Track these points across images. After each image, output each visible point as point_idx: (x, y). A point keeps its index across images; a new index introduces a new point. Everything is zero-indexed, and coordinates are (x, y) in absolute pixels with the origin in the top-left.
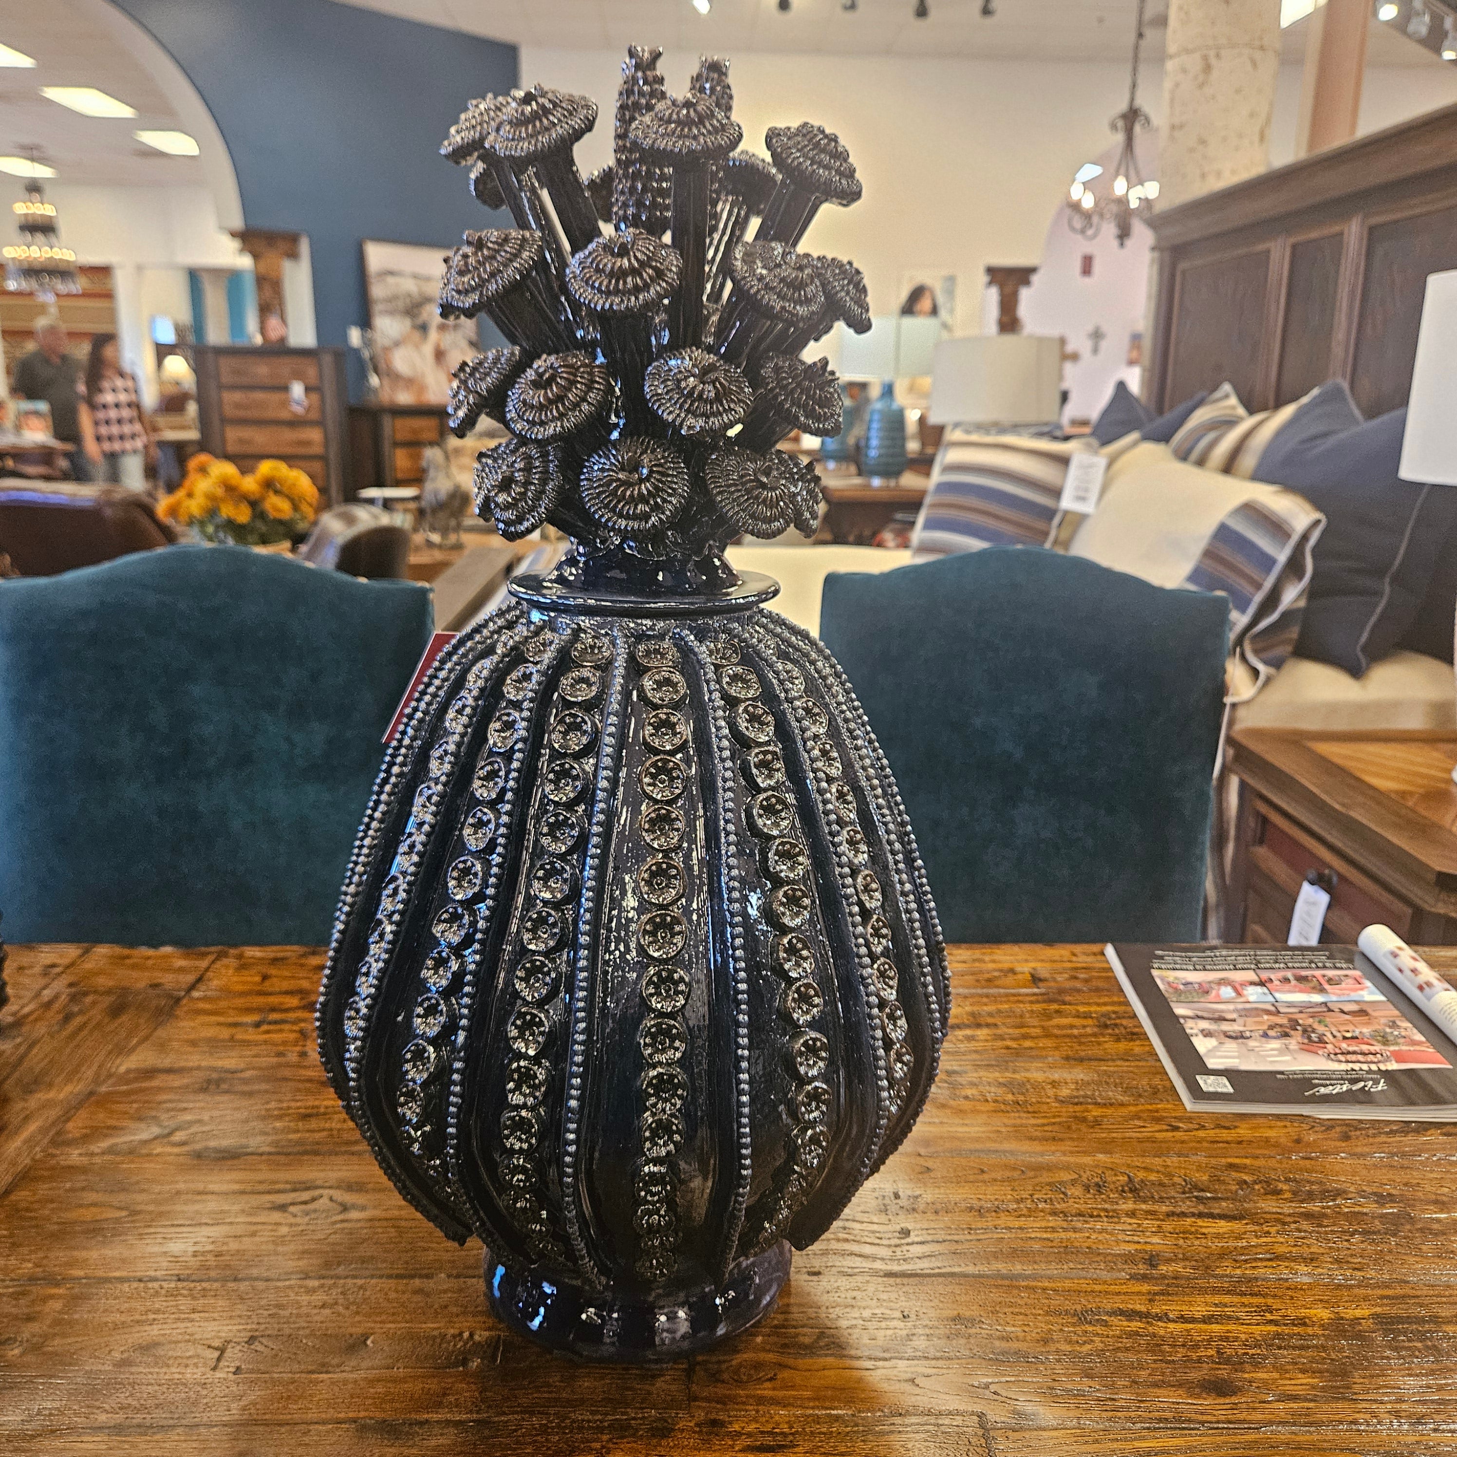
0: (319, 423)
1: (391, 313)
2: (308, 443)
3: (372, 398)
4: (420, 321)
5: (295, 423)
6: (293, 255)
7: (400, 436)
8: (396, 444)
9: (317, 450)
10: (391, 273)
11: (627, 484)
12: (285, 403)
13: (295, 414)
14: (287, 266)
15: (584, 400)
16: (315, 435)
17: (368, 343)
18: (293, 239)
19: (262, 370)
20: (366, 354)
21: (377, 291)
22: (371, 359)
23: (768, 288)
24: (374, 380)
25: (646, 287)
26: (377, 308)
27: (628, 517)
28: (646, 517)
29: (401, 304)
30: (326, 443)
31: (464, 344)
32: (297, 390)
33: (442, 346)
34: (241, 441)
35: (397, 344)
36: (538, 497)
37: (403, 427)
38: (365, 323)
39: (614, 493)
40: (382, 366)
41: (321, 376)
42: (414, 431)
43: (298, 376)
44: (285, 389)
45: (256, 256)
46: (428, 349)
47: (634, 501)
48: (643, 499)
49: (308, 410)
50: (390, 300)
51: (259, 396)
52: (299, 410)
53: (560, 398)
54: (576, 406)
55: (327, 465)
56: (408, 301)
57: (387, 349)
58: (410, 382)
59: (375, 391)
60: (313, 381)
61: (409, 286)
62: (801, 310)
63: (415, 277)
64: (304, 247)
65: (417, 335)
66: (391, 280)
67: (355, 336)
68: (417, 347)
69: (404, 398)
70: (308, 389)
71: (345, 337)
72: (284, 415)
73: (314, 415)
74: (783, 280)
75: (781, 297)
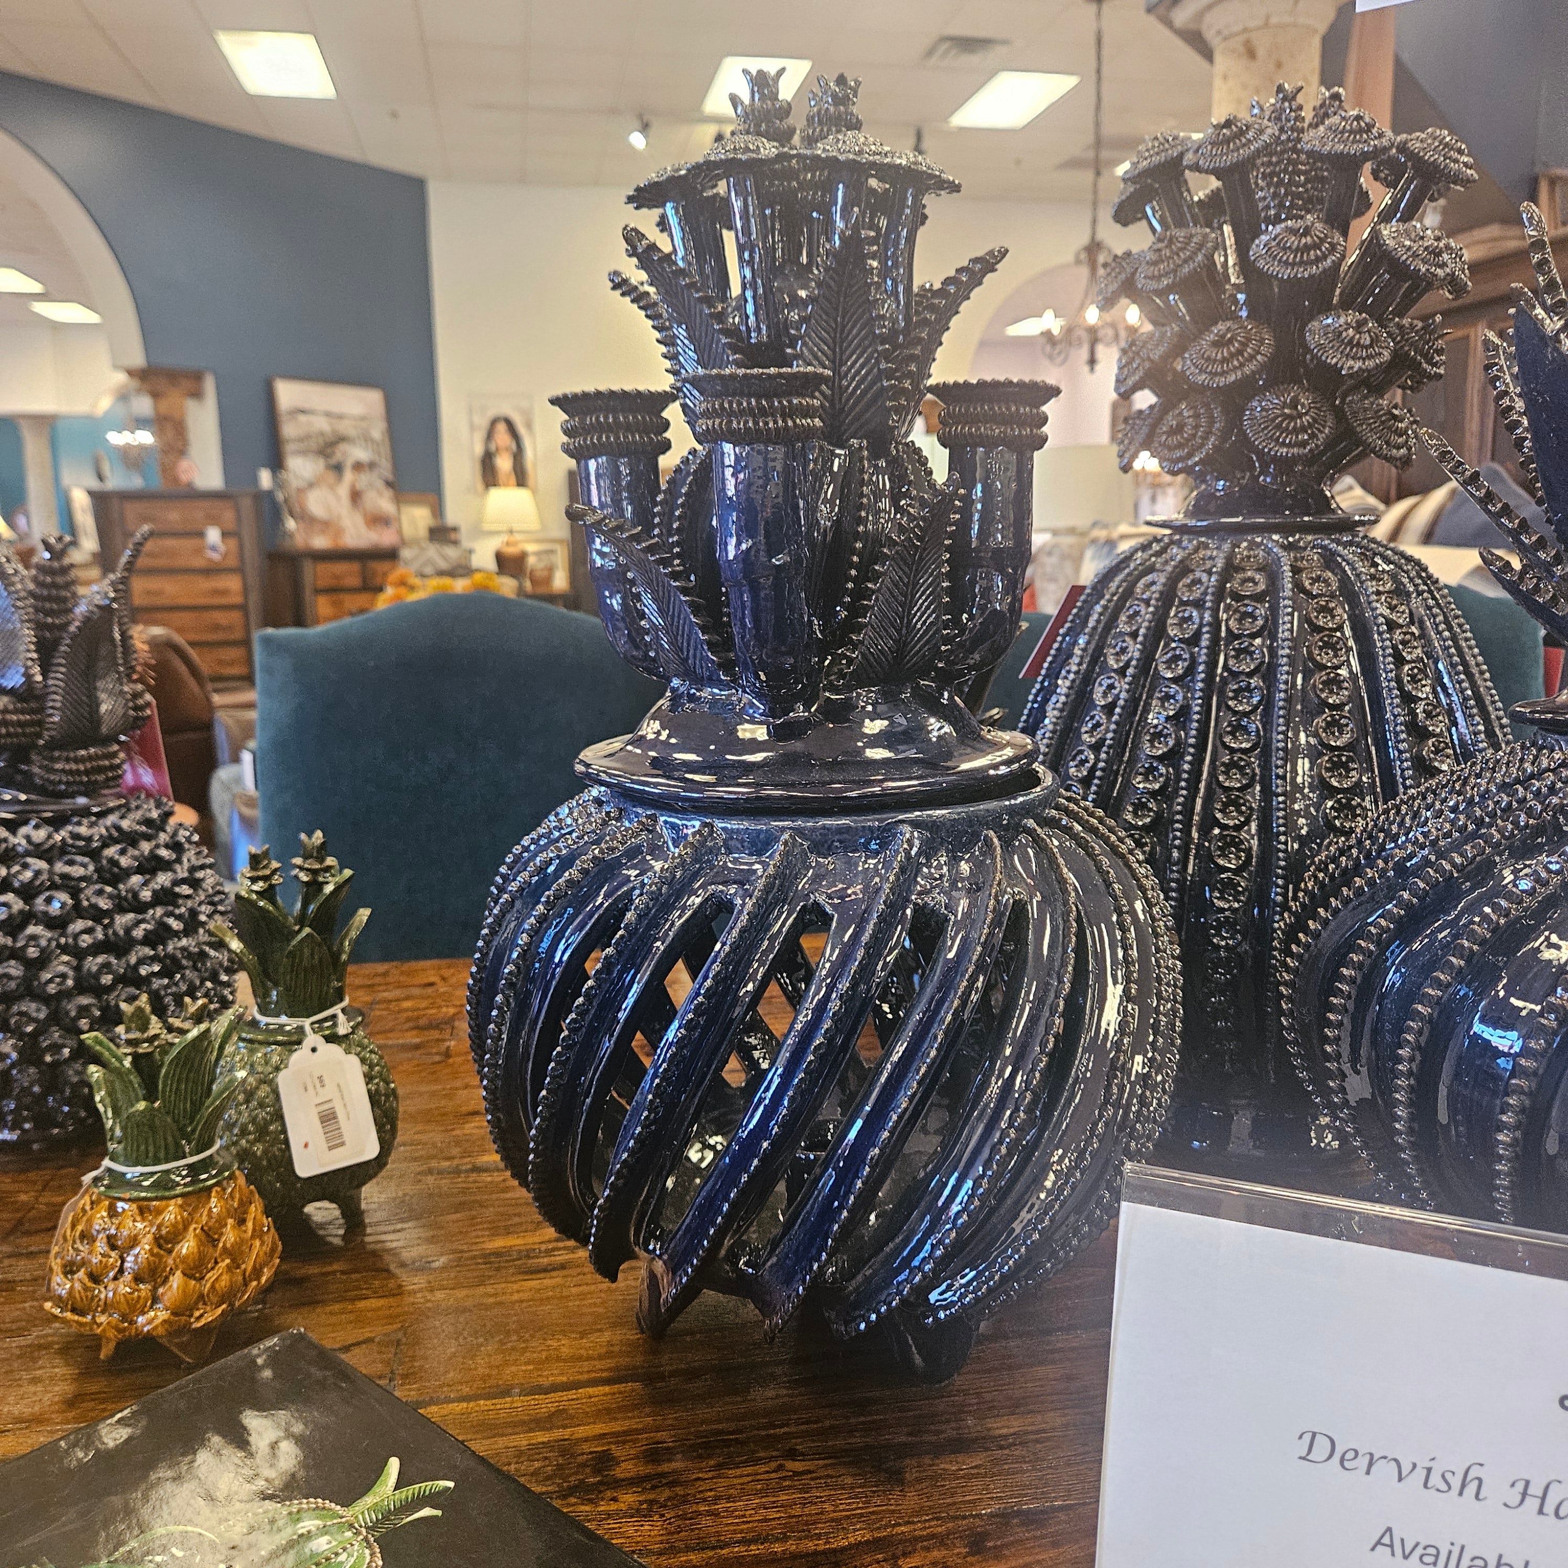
0: (239, 570)
1: (304, 453)
2: (224, 592)
3: (287, 544)
4: (333, 461)
5: (210, 571)
6: (197, 394)
7: (321, 583)
8: (318, 591)
9: (238, 600)
10: (303, 412)
11: (1291, 418)
12: (199, 551)
13: (210, 560)
14: (191, 406)
15: (1258, 353)
16: (233, 583)
17: (279, 484)
18: (197, 377)
19: (173, 516)
20: (280, 497)
21: (289, 430)
22: (286, 501)
23: (1415, 255)
24: (291, 524)
25: (1325, 257)
26: (289, 448)
27: (1290, 445)
28: (1304, 444)
29: (313, 445)
30: (246, 591)
31: (380, 484)
32: (213, 535)
33: (358, 487)
34: (148, 593)
35: (311, 485)
36: (1205, 438)
37: (325, 573)
38: (277, 463)
39: (1278, 427)
40: (297, 509)
41: (239, 519)
42: (336, 577)
43: (214, 520)
44: (201, 535)
45: (156, 395)
46: (343, 491)
47: (1296, 431)
48: (1303, 429)
49: (225, 556)
50: (301, 440)
51: (170, 543)
52: (216, 556)
53: (1240, 352)
54: (1252, 357)
55: (246, 616)
56: (321, 440)
57: (300, 491)
58: (326, 525)
59: (291, 536)
60: (231, 526)
61: (322, 424)
62: (1440, 272)
63: (328, 414)
64: (209, 385)
65: (331, 476)
66: (302, 418)
67: (265, 479)
68: (332, 488)
69: (320, 542)
70: (225, 535)
71: (255, 480)
72: (198, 563)
73: (232, 562)
74: (1426, 248)
75: (1424, 262)
